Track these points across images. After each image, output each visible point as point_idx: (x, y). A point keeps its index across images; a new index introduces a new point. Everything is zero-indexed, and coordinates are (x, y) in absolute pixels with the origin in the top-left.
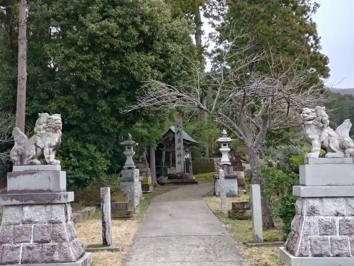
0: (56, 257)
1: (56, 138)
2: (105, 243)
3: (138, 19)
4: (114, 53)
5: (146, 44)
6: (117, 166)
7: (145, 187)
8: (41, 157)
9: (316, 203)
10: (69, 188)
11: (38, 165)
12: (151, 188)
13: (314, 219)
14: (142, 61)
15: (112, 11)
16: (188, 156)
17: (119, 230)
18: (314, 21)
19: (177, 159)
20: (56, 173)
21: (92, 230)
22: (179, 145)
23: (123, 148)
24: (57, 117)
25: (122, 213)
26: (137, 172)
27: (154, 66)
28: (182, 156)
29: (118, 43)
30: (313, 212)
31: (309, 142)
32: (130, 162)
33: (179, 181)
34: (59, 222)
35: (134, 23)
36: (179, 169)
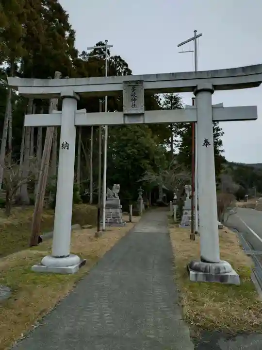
0: (118, 222)
1: (118, 191)
2: (130, 221)
3: (144, 149)
4: (136, 160)
5: (147, 157)
6: (136, 199)
7: (146, 207)
8: (114, 196)
9: (187, 211)
10: (121, 204)
11: (114, 198)
12: (148, 207)
13: (186, 216)
14: (145, 163)
15: (136, 146)
16: (165, 195)
17: (134, 219)
18: (221, 140)
19: (160, 196)
20: (118, 200)
21: (127, 218)
22: (161, 191)
23: (138, 192)
24: (119, 185)
25: (136, 214)
26: (142, 201)
27: (149, 164)
28: (162, 195)
29: (137, 157)
30: (186, 213)
31: (187, 195)
32: (140, 197)
33: (161, 205)
34: (118, 213)
35: (143, 150)
36: (160, 200)
